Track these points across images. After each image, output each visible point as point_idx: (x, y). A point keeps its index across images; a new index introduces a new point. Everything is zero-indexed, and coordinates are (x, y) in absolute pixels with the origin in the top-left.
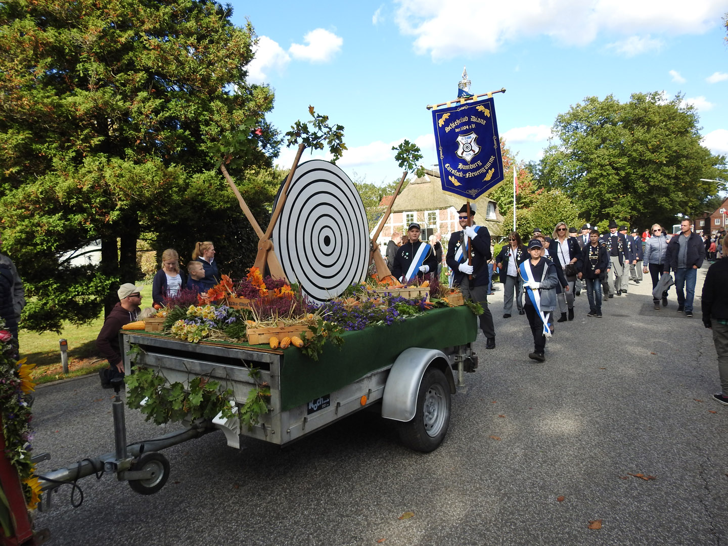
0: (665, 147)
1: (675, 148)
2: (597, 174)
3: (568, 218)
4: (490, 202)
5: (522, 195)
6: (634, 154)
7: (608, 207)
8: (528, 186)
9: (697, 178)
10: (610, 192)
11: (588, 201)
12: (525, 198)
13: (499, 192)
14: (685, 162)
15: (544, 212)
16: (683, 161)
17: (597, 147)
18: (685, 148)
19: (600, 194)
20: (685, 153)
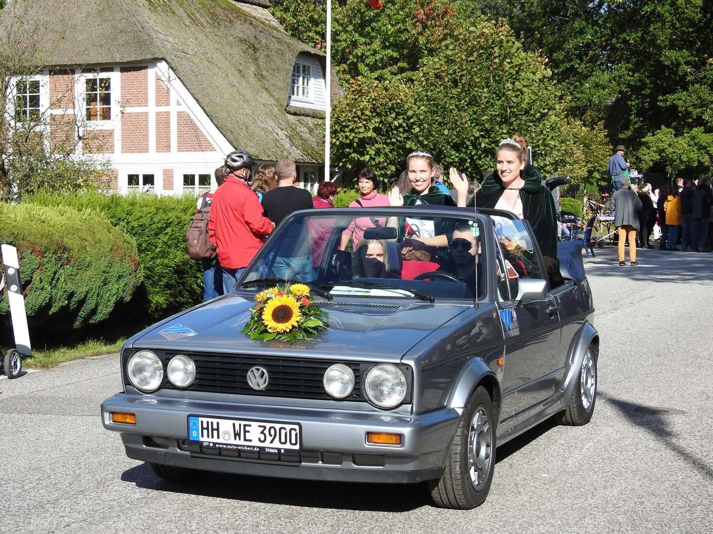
3: (527, 112)
4: (304, 54)
5: (422, 40)
7: (673, 91)
10: (681, 49)
11: (622, 69)
13: (350, 28)
15: (454, 91)
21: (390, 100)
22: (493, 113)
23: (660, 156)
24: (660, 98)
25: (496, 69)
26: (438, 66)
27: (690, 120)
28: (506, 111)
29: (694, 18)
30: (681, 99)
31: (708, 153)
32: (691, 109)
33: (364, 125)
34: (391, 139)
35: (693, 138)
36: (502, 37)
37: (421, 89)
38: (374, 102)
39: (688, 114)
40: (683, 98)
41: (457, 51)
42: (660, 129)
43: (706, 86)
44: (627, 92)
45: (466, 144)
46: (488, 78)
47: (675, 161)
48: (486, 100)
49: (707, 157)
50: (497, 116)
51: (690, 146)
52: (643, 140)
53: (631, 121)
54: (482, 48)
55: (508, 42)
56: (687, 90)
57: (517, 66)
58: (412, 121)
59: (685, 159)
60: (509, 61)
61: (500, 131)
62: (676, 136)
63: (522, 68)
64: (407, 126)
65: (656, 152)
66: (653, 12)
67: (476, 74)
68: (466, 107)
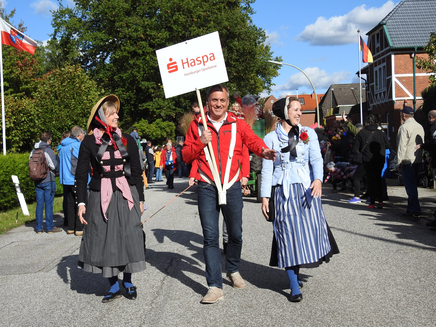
0: (214, 22)
1: (226, 23)
2: (129, 52)
5: (21, 77)
6: (175, 27)
7: (145, 101)
8: (31, 65)
9: (250, 67)
10: (148, 80)
12: (27, 83)
14: (236, 43)
15: (56, 101)
16: (235, 43)
17: (128, 13)
18: (236, 25)
19: (134, 81)
20: (237, 31)
21: (19, 107)
22: (78, 112)
23: (143, 133)
24: (140, 105)
25: (77, 89)
26: (46, 88)
27: (155, 116)
28: (85, 111)
29: (154, 66)
30: (150, 106)
31: (165, 131)
32: (155, 110)
33: (9, 120)
34: (20, 128)
35: (158, 124)
36: (79, 73)
37: (38, 100)
38: (12, 108)
39: (154, 112)
40: (151, 105)
41: (56, 80)
42: (141, 120)
43: (161, 99)
44: (123, 102)
45: (65, 128)
46: (73, 94)
47: (150, 135)
48: (74, 105)
49: (165, 133)
50: (80, 113)
51: (156, 128)
52: (134, 126)
53: (124, 116)
54: (69, 79)
55: (82, 75)
56: (152, 101)
57: (88, 88)
58: (30, 118)
59: (155, 135)
60: (84, 85)
61: (82, 121)
62: (150, 123)
63: (91, 89)
64: (28, 120)
65: (140, 131)
66: (134, 63)
67: (67, 92)
68: (63, 109)
